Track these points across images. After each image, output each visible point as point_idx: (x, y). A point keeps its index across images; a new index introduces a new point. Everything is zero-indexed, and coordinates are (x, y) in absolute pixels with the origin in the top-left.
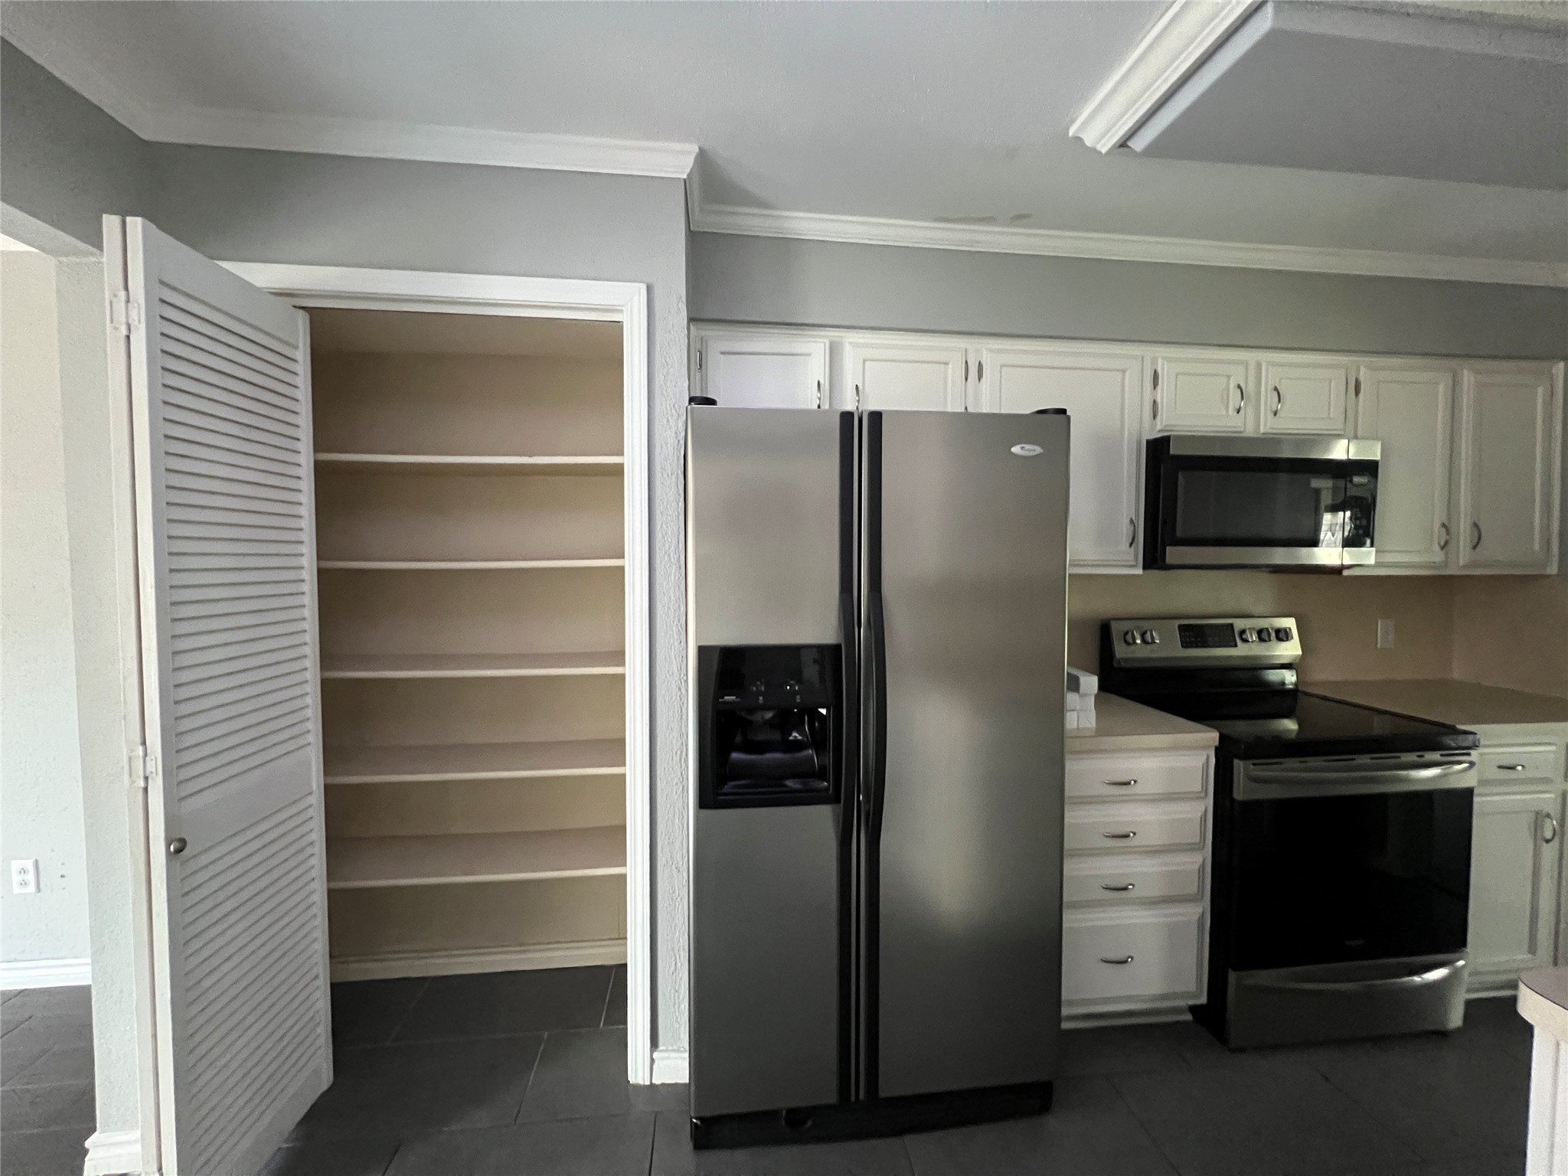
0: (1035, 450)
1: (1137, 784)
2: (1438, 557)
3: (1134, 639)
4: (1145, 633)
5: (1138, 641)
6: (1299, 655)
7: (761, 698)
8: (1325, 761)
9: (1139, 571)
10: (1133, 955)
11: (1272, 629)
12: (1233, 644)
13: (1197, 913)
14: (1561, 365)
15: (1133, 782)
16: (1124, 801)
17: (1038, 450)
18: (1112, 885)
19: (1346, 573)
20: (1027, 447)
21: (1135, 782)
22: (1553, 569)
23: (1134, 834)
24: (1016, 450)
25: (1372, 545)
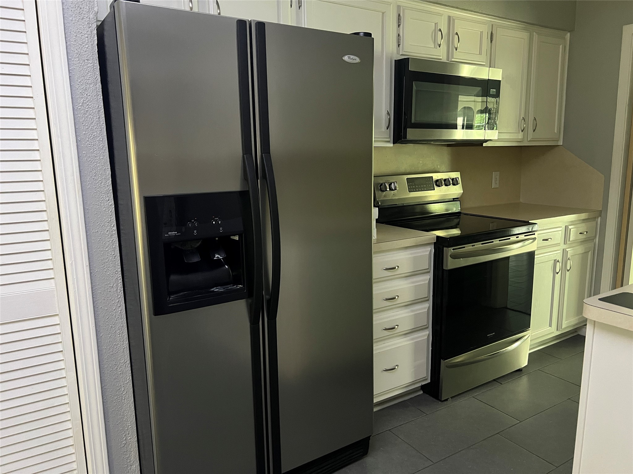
0: (356, 60)
1: (399, 268)
2: (520, 136)
3: (386, 188)
4: (391, 184)
5: (388, 189)
6: (461, 193)
7: (195, 232)
8: (482, 244)
9: (392, 145)
10: (397, 364)
11: (450, 178)
12: (433, 188)
13: (426, 335)
14: (569, 34)
15: (397, 267)
16: (391, 279)
17: (358, 60)
18: (387, 327)
19: (484, 145)
20: (352, 57)
21: (398, 267)
22: (561, 143)
23: (398, 296)
24: (346, 58)
25: (496, 129)
